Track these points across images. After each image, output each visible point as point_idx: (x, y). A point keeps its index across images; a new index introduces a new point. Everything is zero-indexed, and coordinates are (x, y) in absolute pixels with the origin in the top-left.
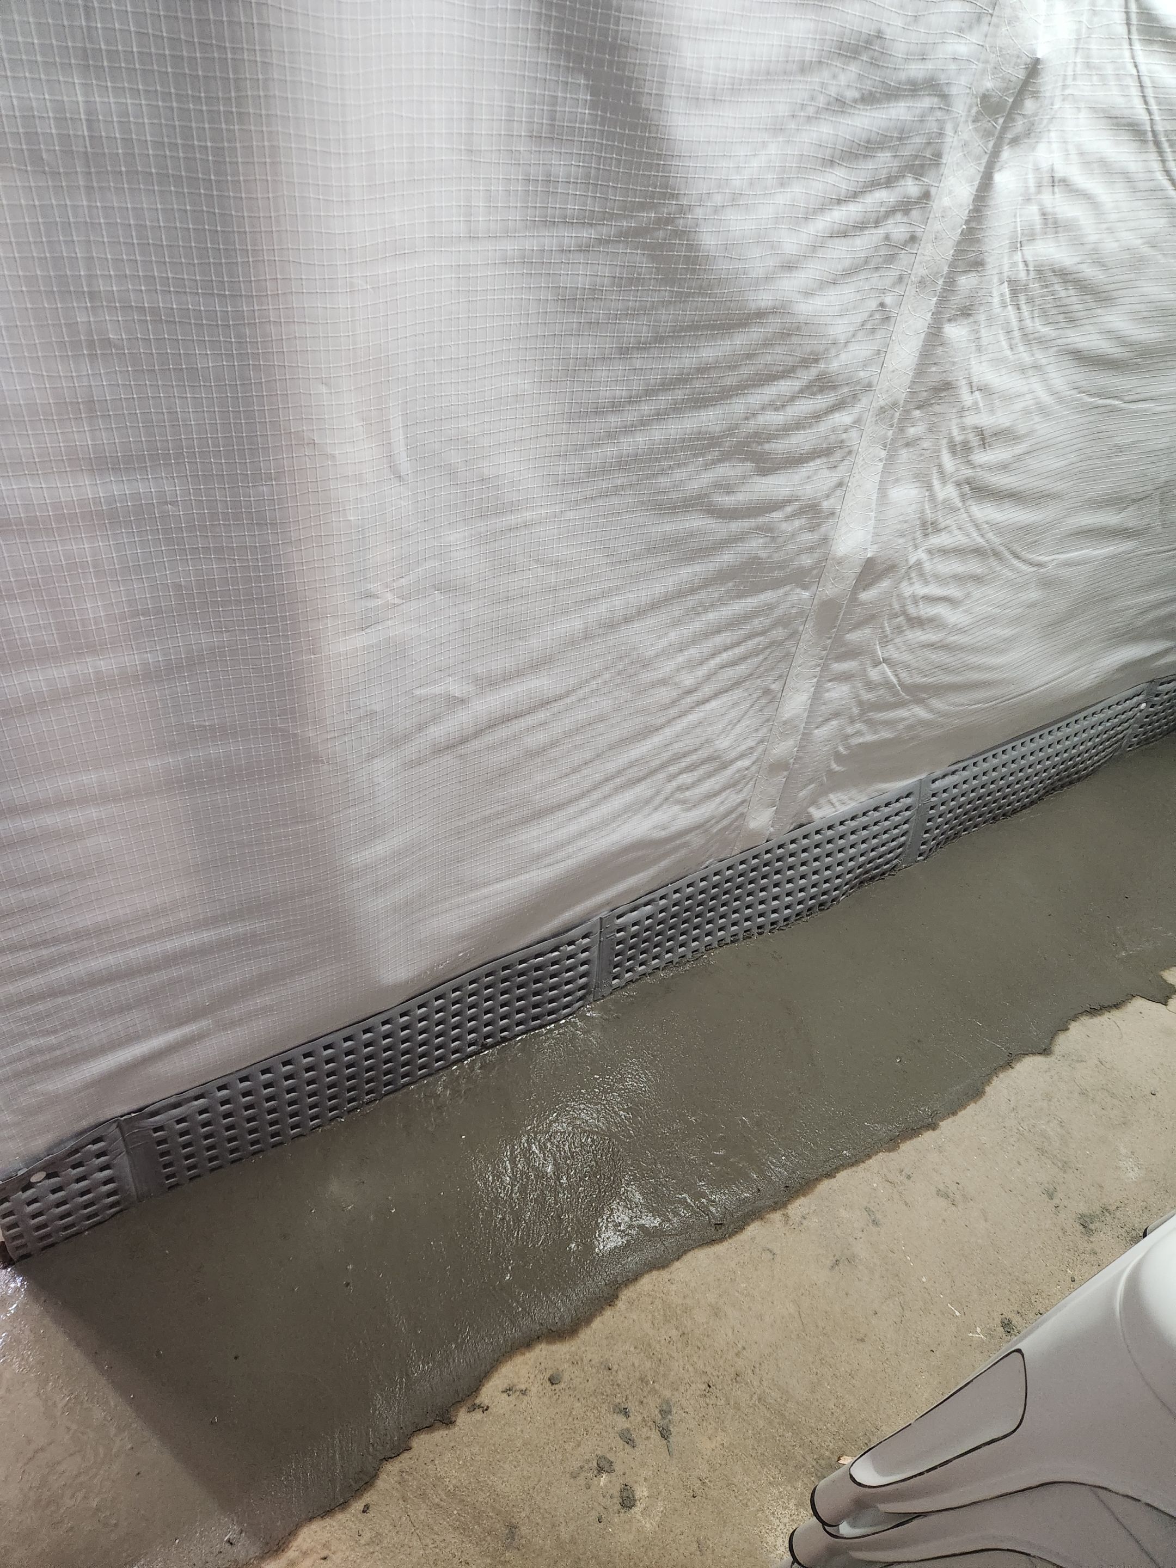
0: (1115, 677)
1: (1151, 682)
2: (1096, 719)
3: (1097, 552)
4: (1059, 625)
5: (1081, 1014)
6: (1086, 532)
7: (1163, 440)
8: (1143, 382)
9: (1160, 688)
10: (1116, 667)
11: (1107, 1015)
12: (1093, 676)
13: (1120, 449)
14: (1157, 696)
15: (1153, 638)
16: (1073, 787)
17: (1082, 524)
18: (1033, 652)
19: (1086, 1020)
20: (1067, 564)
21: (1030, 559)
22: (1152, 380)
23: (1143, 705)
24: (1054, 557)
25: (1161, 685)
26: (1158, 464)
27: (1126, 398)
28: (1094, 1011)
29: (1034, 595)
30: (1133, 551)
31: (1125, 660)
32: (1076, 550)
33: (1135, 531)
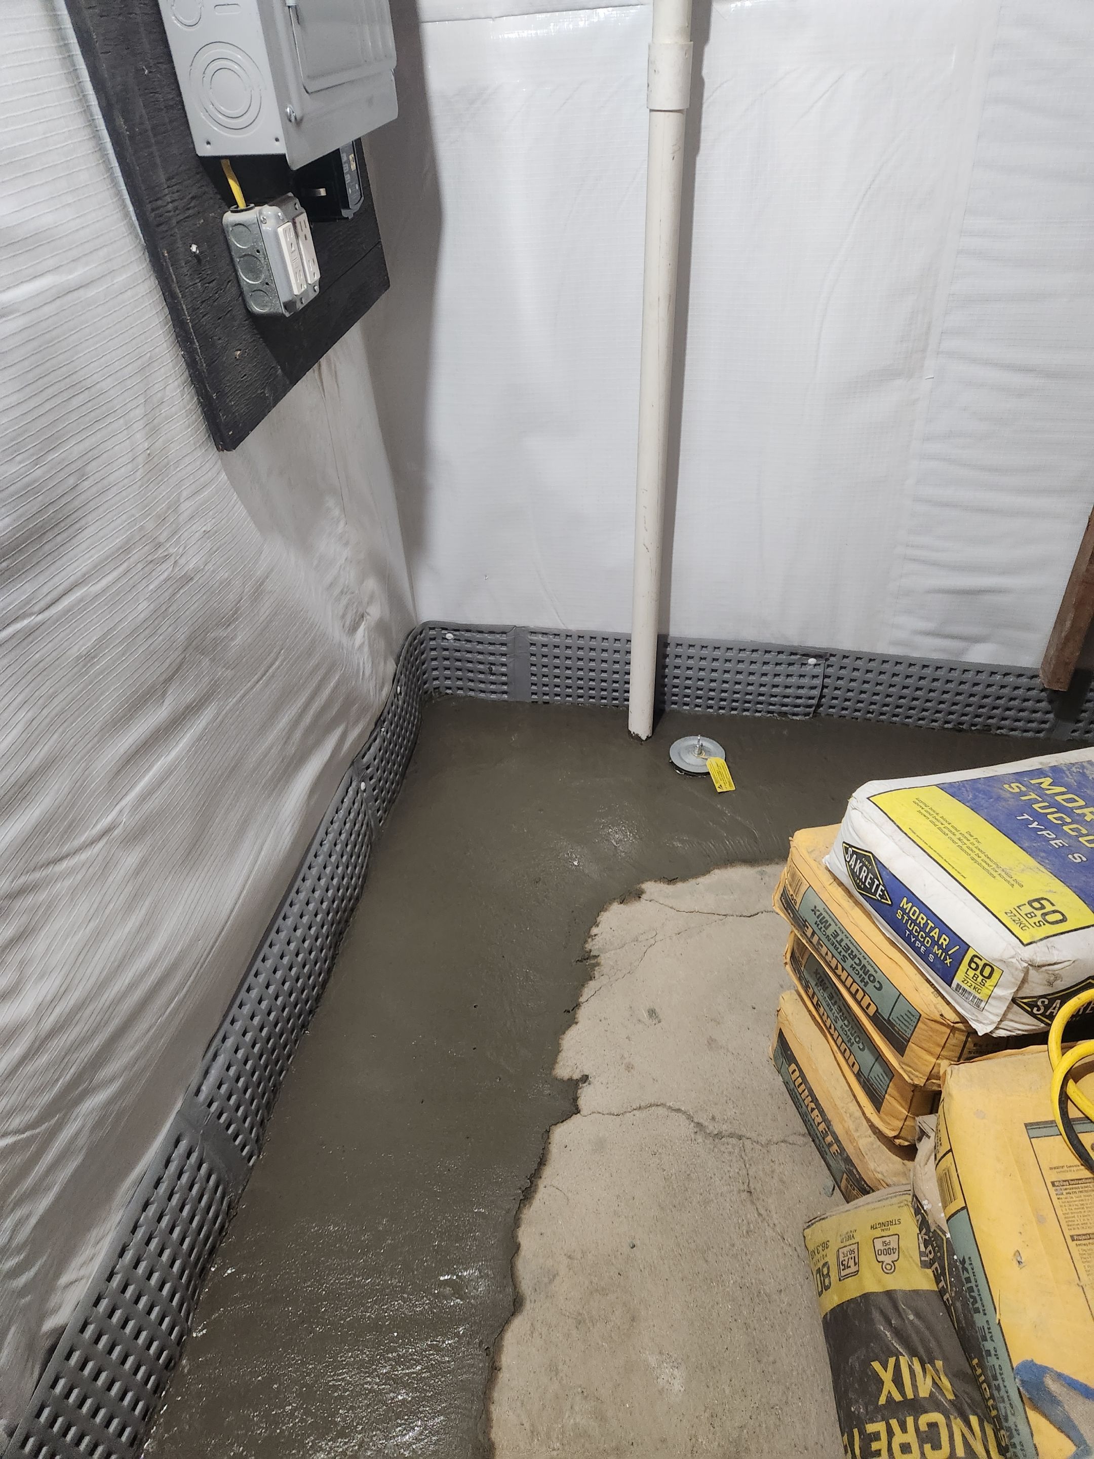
0: (312, 803)
1: (353, 763)
2: (326, 847)
3: (173, 754)
4: (199, 843)
5: (519, 1210)
6: (137, 752)
7: (140, 608)
8: (41, 579)
9: (365, 760)
10: (306, 797)
11: (541, 1184)
12: (288, 829)
13: (89, 657)
14: (368, 768)
15: (318, 743)
16: (357, 913)
17: (122, 751)
18: (194, 891)
19: (530, 1214)
20: (144, 797)
21: (84, 842)
22: (53, 568)
23: (363, 785)
24: (118, 808)
25: (363, 757)
26: (159, 632)
27: (36, 608)
28: (527, 1194)
29: (131, 859)
30: (218, 714)
31: (309, 784)
32: (143, 776)
33: (200, 700)
